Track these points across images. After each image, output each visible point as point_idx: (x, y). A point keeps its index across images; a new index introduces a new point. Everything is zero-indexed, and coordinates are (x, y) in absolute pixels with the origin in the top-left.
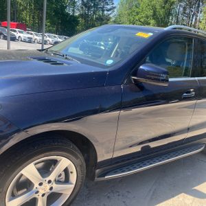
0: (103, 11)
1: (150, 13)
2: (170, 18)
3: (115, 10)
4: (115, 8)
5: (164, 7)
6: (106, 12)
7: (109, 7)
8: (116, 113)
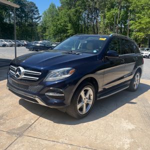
0: (32, 19)
1: (67, 19)
2: (80, 21)
3: (41, 18)
4: (40, 17)
5: (75, 15)
6: (34, 20)
7: (36, 16)
8: (103, 70)
